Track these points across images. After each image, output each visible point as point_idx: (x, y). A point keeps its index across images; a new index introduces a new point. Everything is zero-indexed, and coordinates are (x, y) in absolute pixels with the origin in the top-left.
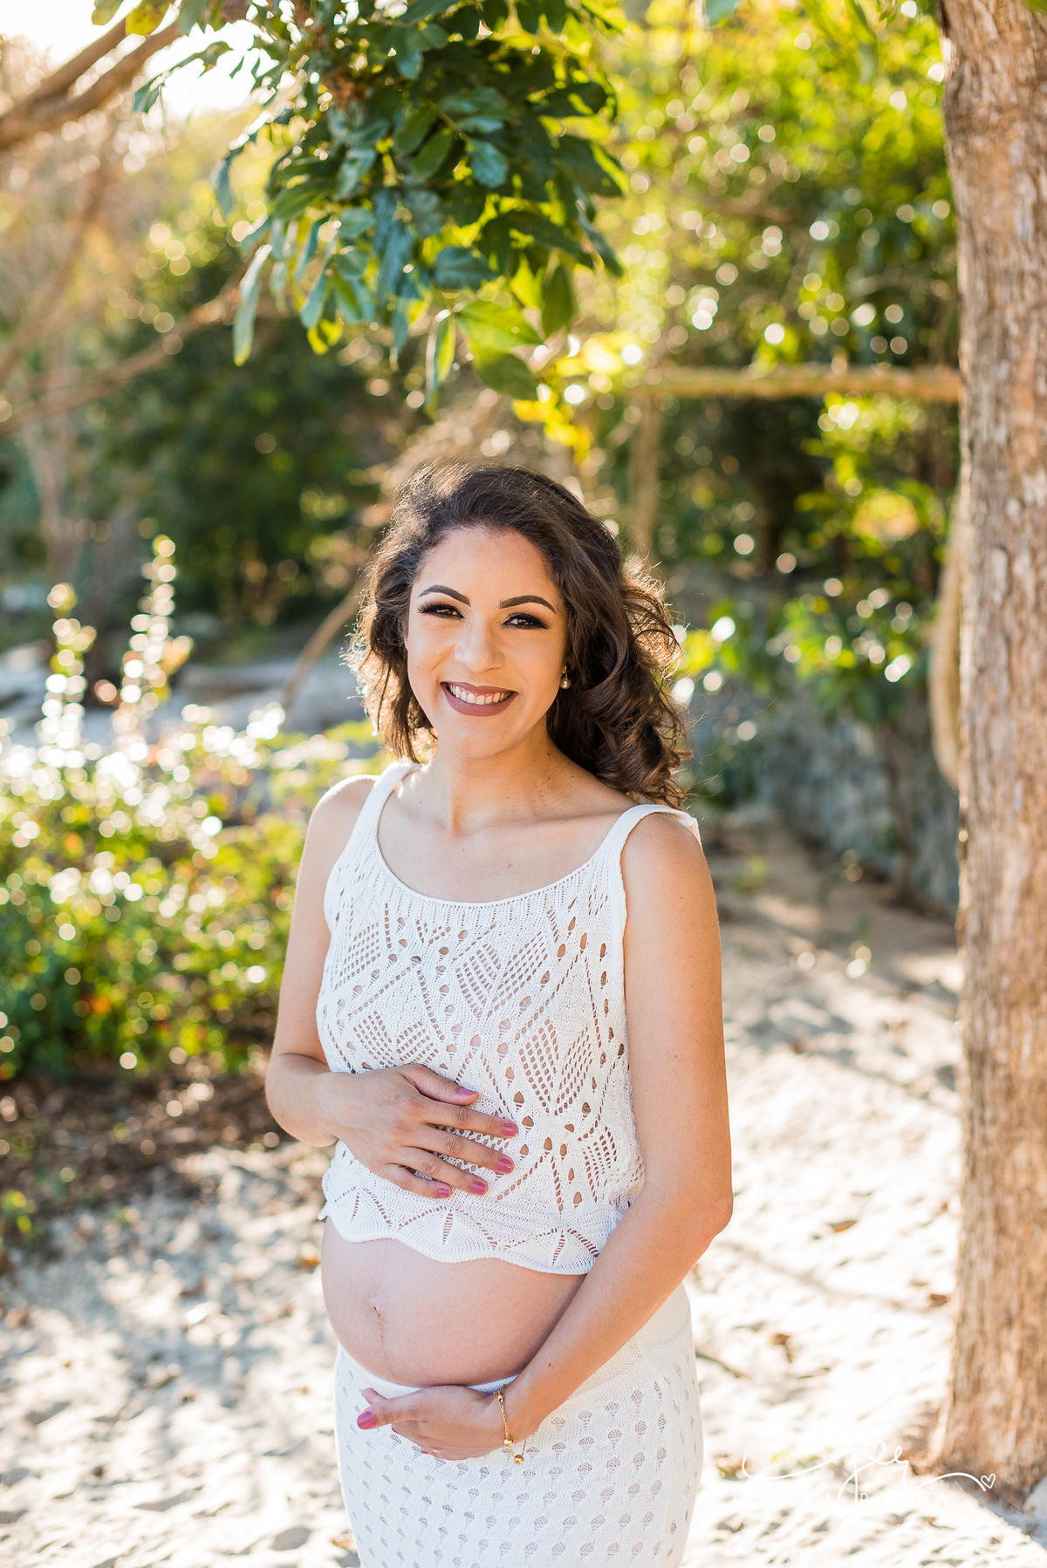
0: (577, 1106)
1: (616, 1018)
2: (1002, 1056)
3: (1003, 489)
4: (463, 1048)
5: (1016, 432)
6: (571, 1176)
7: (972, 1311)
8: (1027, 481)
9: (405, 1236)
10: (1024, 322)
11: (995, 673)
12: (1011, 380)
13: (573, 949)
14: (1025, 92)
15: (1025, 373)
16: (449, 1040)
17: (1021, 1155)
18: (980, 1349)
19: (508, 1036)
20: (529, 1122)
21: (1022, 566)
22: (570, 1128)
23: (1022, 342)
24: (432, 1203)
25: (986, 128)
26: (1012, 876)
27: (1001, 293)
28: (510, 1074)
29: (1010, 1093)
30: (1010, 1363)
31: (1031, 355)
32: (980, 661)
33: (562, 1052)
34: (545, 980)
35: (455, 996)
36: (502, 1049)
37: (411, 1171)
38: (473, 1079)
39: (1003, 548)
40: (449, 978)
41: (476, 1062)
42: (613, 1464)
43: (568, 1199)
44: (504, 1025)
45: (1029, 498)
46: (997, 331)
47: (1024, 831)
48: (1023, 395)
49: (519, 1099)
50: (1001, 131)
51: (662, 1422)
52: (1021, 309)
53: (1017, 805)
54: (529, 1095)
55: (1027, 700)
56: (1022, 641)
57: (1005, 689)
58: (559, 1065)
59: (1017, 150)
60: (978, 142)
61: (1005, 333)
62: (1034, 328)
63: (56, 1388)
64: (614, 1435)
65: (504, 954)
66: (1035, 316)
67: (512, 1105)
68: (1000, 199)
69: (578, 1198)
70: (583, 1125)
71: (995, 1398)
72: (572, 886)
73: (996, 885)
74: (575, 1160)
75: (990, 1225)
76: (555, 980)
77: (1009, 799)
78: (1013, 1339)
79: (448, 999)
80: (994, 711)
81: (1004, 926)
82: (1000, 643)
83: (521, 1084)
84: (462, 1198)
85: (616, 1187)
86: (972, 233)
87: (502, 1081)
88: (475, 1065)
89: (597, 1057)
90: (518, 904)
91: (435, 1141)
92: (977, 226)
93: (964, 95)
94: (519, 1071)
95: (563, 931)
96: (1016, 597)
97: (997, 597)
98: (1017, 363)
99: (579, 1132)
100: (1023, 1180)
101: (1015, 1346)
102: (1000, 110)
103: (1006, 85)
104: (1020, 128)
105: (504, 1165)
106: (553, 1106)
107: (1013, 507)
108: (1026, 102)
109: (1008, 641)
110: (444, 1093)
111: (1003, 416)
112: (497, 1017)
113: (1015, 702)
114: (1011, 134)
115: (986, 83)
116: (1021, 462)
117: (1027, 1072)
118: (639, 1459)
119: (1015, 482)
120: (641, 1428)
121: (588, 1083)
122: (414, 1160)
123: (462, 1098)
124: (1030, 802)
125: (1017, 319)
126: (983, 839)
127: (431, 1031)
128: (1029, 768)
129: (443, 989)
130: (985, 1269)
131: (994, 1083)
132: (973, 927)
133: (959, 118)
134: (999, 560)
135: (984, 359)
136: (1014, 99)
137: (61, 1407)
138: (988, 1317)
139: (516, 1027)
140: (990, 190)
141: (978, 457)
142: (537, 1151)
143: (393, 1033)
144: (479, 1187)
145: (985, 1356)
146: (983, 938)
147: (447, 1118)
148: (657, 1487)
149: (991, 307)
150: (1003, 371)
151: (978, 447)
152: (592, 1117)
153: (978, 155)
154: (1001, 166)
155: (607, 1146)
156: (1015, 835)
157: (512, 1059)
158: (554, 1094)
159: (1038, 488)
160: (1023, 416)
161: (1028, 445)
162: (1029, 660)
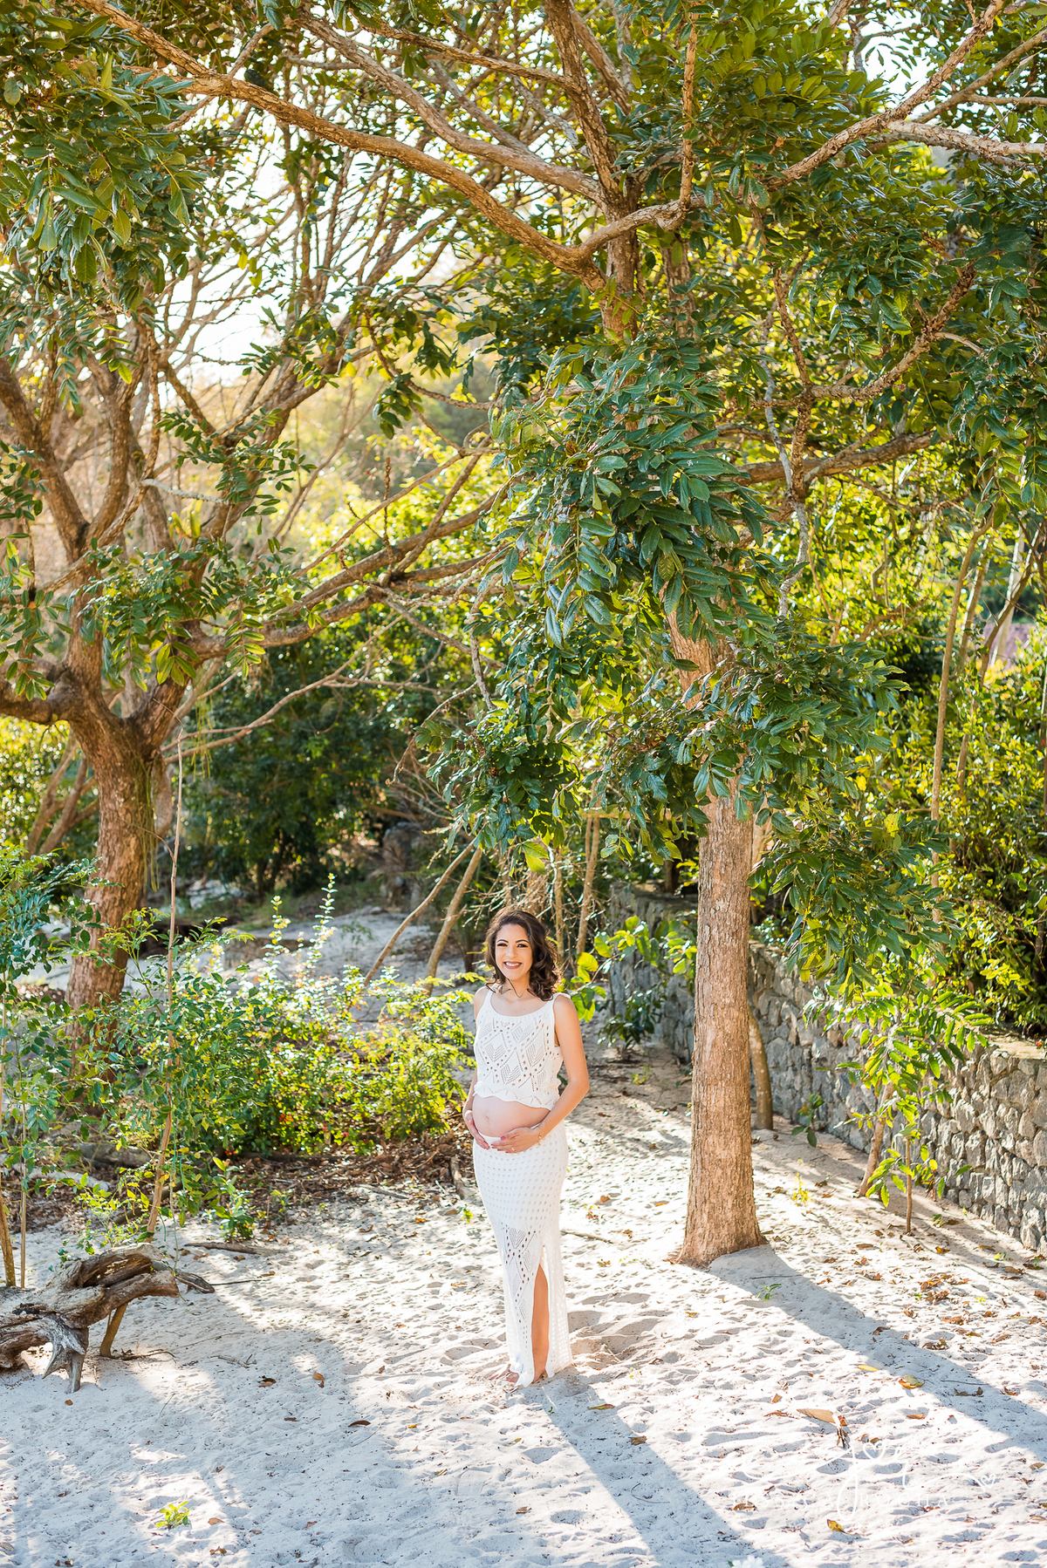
3: (709, 905)
4: (512, 1050)
7: (693, 1198)
8: (716, 902)
13: (540, 1027)
15: (717, 866)
17: (710, 1140)
18: (695, 1213)
21: (714, 931)
26: (709, 1040)
29: (707, 1117)
30: (705, 1216)
33: (536, 1052)
34: (533, 1034)
35: (511, 1038)
36: (521, 1050)
40: (510, 1034)
41: (515, 1053)
45: (717, 908)
46: (709, 851)
47: (713, 1023)
48: (717, 874)
49: (524, 1062)
53: (710, 1014)
54: (527, 1061)
55: (715, 977)
56: (714, 957)
57: (708, 974)
58: (535, 1055)
63: (313, 1258)
66: (721, 847)
69: (537, 1089)
71: (700, 1231)
73: (704, 1042)
75: (700, 1167)
76: (535, 1034)
77: (708, 1012)
78: (707, 1208)
80: (704, 981)
81: (706, 1057)
82: (707, 957)
83: (525, 1059)
89: (545, 1053)
95: (538, 1023)
96: (711, 940)
97: (706, 939)
98: (715, 861)
100: (711, 1149)
101: (707, 1211)
107: (712, 911)
109: (710, 957)
111: (710, 879)
112: (521, 1043)
113: (711, 978)
116: (714, 896)
117: (713, 1109)
119: (712, 902)
121: (542, 1060)
124: (715, 1013)
126: (700, 1026)
127: (504, 1047)
128: (715, 1001)
130: (697, 1182)
131: (702, 1113)
134: (707, 928)
135: (705, 860)
137: (321, 1262)
138: (698, 1201)
143: (495, 1048)
145: (697, 1216)
156: (710, 1024)
157: (524, 1053)
159: (721, 905)
160: (717, 881)
161: (718, 890)
162: (717, 965)
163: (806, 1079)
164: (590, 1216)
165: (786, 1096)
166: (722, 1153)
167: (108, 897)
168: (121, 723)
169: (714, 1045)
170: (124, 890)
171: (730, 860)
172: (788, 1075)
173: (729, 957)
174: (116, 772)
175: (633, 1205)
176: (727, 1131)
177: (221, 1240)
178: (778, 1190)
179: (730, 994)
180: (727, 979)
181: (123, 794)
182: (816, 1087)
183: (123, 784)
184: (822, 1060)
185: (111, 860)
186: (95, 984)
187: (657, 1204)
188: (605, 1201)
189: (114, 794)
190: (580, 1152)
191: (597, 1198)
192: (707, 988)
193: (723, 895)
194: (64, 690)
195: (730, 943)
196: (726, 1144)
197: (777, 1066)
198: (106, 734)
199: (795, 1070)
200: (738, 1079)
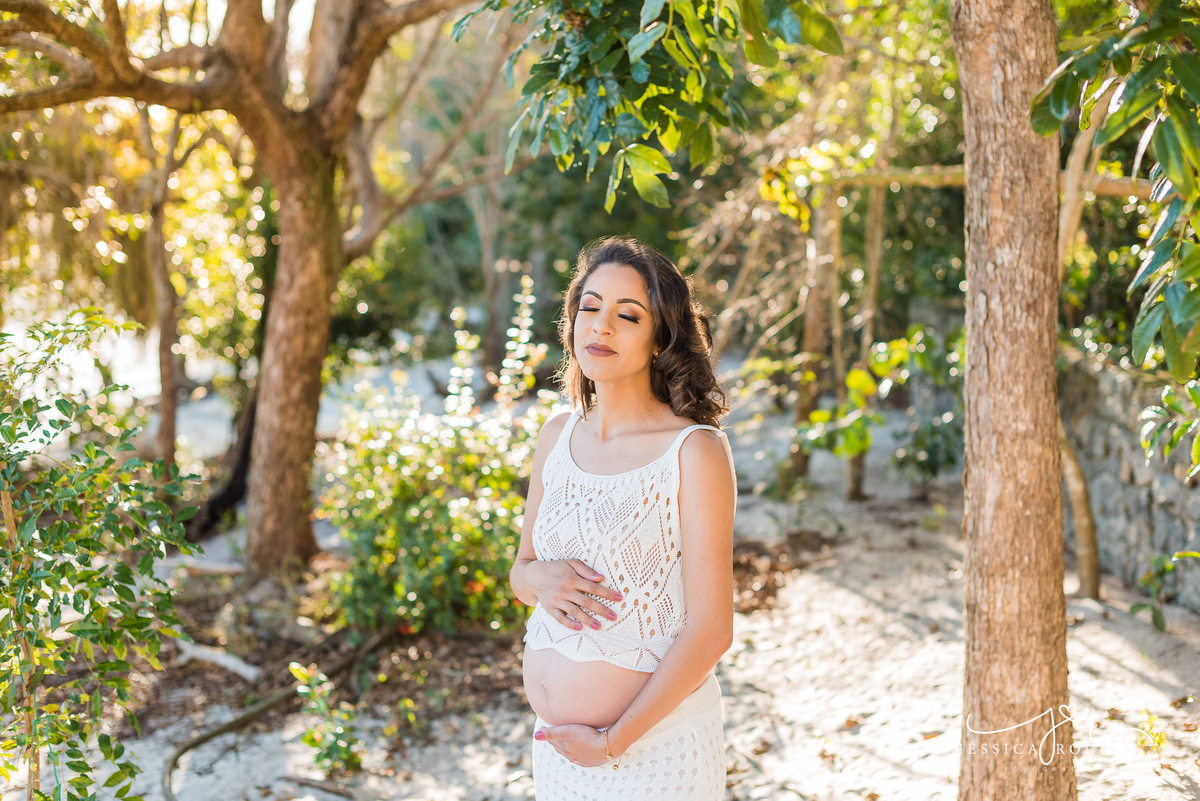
0: (651, 583)
1: (676, 536)
2: (984, 608)
3: (985, 256)
4: (594, 551)
5: (991, 221)
6: (649, 620)
7: (967, 769)
8: (998, 251)
9: (558, 648)
10: (997, 154)
11: (980, 368)
12: (989, 190)
13: (653, 499)
14: (997, 15)
15: (997, 185)
16: (588, 546)
17: (995, 670)
18: (971, 793)
19: (615, 545)
20: (626, 590)
21: (995, 303)
22: (647, 594)
23: (995, 166)
24: (573, 632)
25: (974, 37)
26: (991, 496)
27: (984, 136)
28: (616, 565)
29: (989, 631)
31: (1001, 175)
32: (973, 362)
33: (643, 555)
34: (637, 515)
35: (592, 524)
36: (612, 552)
37: (565, 613)
38: (600, 568)
39: (985, 293)
40: (591, 514)
41: (600, 557)
42: (667, 774)
43: (647, 632)
44: (614, 539)
45: (999, 262)
46: (982, 159)
47: (997, 467)
48: (996, 199)
49: (621, 578)
50: (982, 39)
51: (695, 753)
52: (995, 146)
53: (993, 452)
54: (626, 576)
55: (999, 386)
56: (995, 349)
57: (986, 380)
58: (642, 561)
59: (992, 49)
60: (970, 45)
61: (986, 161)
62: (1002, 158)
64: (669, 759)
65: (617, 502)
66: (1003, 150)
67: (618, 581)
68: (983, 79)
69: (652, 633)
70: (654, 593)
72: (654, 468)
73: (982, 500)
74: (652, 612)
75: (978, 715)
76: (641, 516)
77: (988, 447)
78: (991, 787)
79: (589, 525)
80: (980, 392)
81: (986, 526)
82: (982, 350)
83: (622, 570)
84: (587, 630)
85: (675, 628)
86: (968, 99)
87: (613, 569)
88: (600, 560)
89: (664, 557)
90: (627, 476)
91: (578, 599)
92: (971, 96)
93: (961, 16)
94: (621, 563)
95: (647, 491)
96: (992, 322)
97: (981, 323)
98: (992, 179)
99: (652, 597)
100: (997, 686)
101: (992, 792)
102: (982, 26)
103: (985, 11)
104: (994, 36)
105: (612, 616)
106: (638, 583)
107: (990, 267)
108: (997, 21)
109: (987, 349)
110: (586, 575)
111: (985, 211)
112: (611, 535)
113: (992, 388)
114: (989, 40)
115: (973, 10)
116: (995, 239)
117: (999, 618)
118: (682, 773)
119: (991, 251)
120: (683, 756)
121: (658, 571)
122: (566, 607)
123: (595, 578)
124: (1001, 449)
125: (992, 153)
126: (975, 472)
127: (580, 542)
128: (1000, 428)
129: (587, 520)
131: (981, 625)
132: (970, 528)
133: (959, 30)
134: (982, 299)
135: (975, 176)
136: (990, 19)
138: (976, 773)
139: (619, 540)
140: (977, 74)
141: (972, 236)
142: (630, 606)
143: (563, 543)
144: (596, 625)
146: (975, 535)
147: (586, 587)
148: (692, 789)
149: (979, 145)
150: (984, 184)
151: (972, 230)
152: (659, 589)
153: (970, 53)
154: (984, 59)
155: (668, 604)
156: (992, 469)
157: (617, 557)
158: (639, 576)
159: (1005, 256)
160: (997, 212)
161: (999, 229)
162: (1001, 362)
163: (1145, 531)
164: (823, 755)
165: (1117, 550)
166: (1016, 694)
167: (292, 322)
168: (294, 114)
169: (999, 505)
170: (309, 312)
171: (1019, 173)
172: (1119, 523)
173: (1023, 349)
174: (289, 174)
175: (889, 735)
176: (1025, 655)
177: (318, 776)
178: (1114, 715)
179: (1026, 414)
180: (1019, 389)
181: (299, 199)
182: (1159, 540)
183: (298, 186)
184: (1167, 506)
185: (292, 277)
186: (282, 424)
187: (927, 736)
188: (852, 726)
189: (291, 199)
190: (834, 633)
191: (841, 720)
192: (984, 405)
193: (1009, 238)
194: (218, 75)
195: (1024, 322)
196: (1023, 678)
197: (1104, 511)
198: (275, 129)
199: (1129, 517)
200: (1044, 564)
